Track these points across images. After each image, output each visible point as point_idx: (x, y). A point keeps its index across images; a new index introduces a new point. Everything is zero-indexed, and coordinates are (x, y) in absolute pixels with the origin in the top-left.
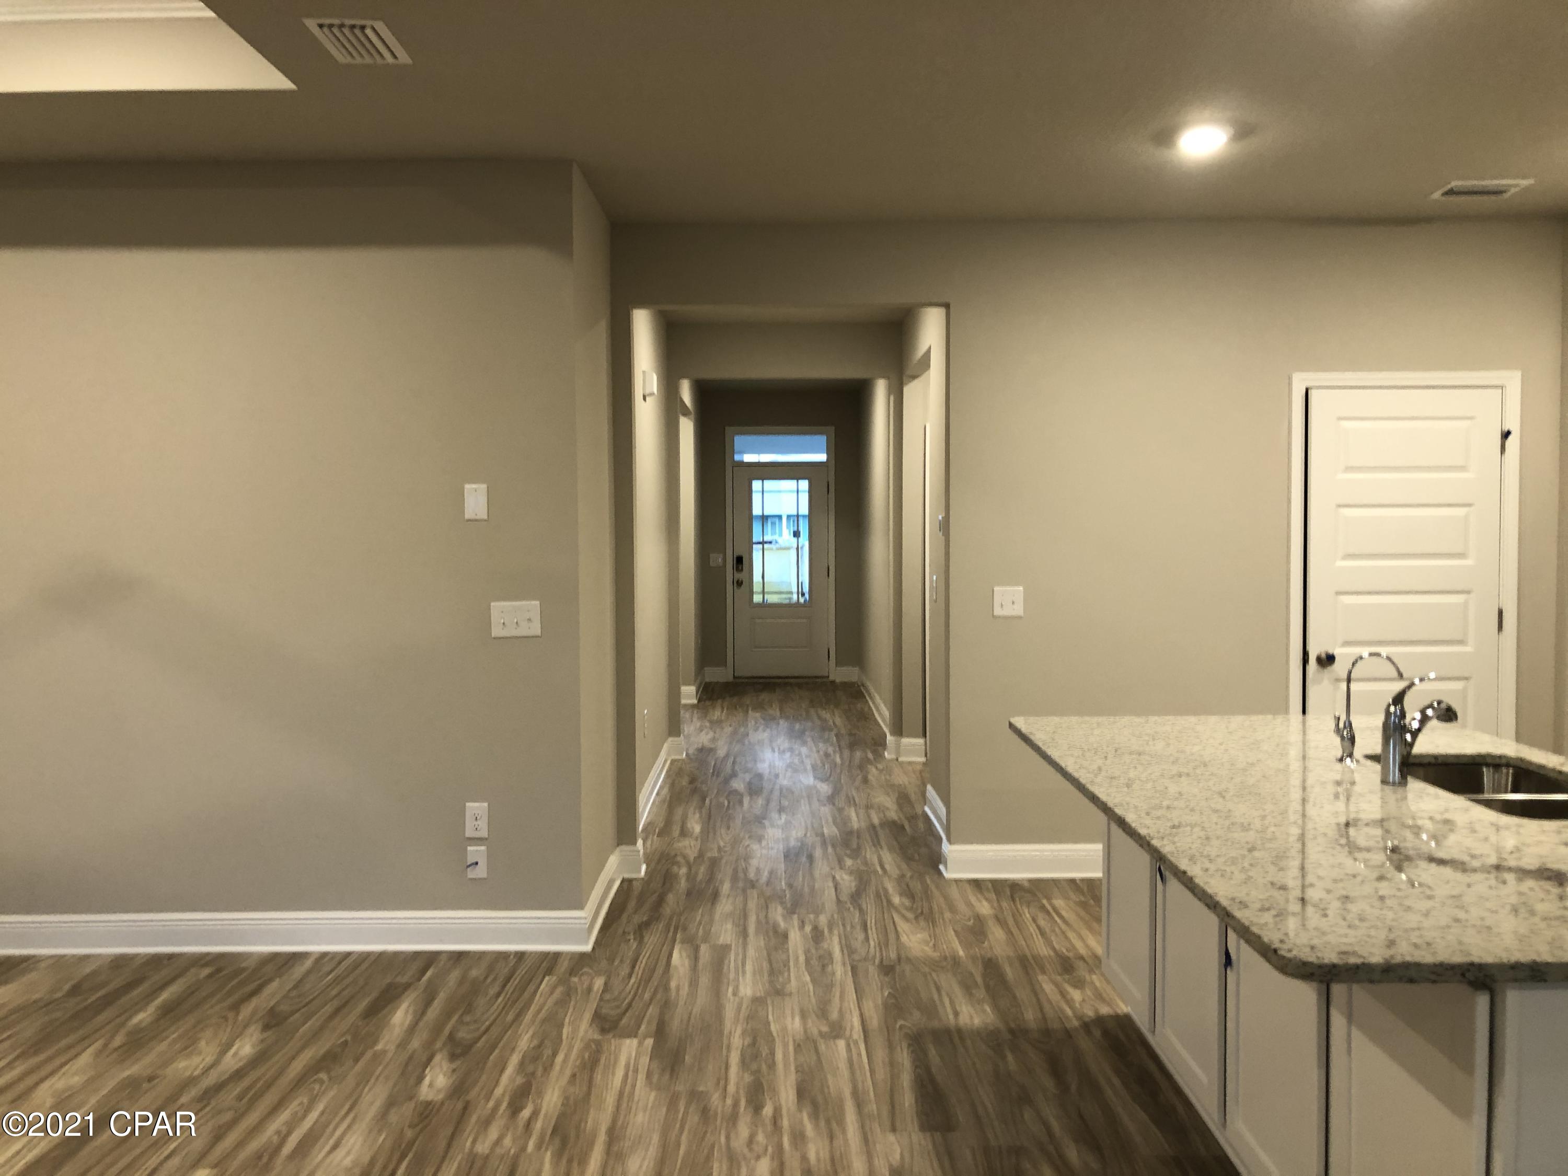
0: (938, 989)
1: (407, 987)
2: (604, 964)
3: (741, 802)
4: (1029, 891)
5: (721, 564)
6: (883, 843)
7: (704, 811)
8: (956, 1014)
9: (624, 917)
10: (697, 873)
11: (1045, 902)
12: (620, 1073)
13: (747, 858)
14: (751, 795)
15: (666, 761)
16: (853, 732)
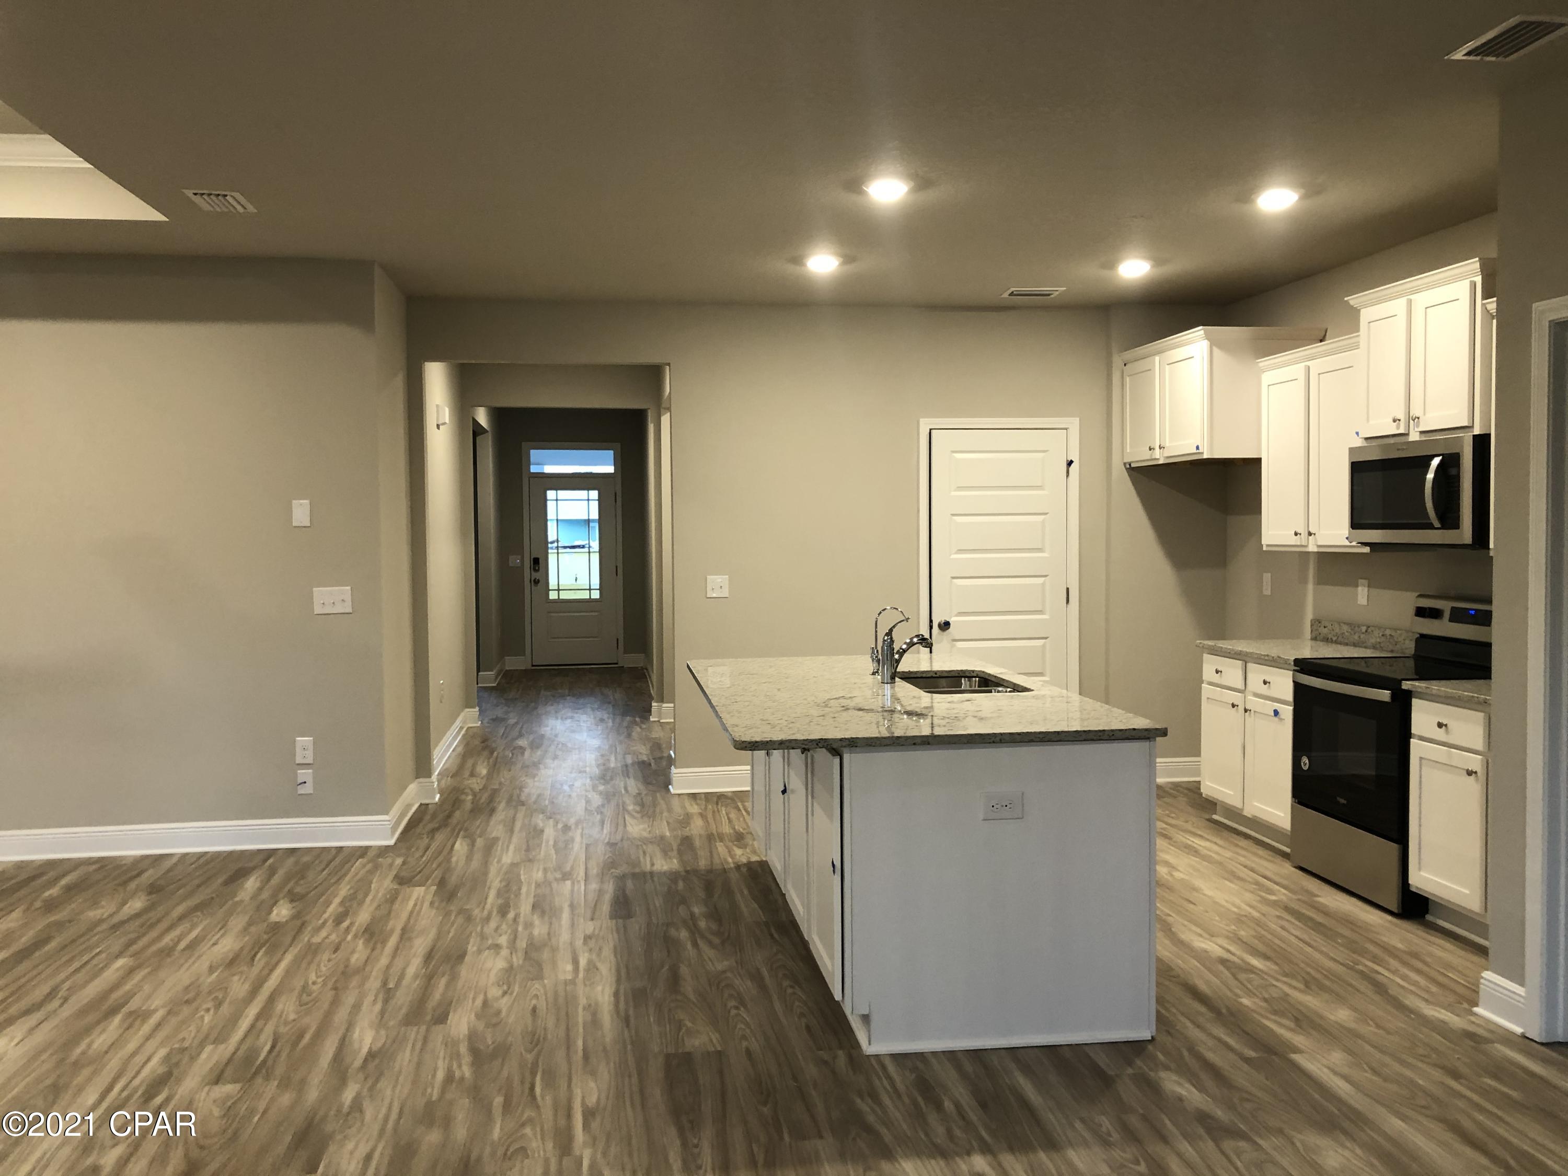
0: (644, 853)
1: (254, 868)
2: (404, 851)
3: (523, 754)
4: (732, 799)
5: (519, 565)
6: (631, 775)
7: (491, 760)
8: (653, 865)
9: (421, 825)
10: (480, 798)
11: (739, 804)
12: (411, 903)
13: (521, 789)
14: (532, 748)
15: (461, 728)
16: (628, 703)
